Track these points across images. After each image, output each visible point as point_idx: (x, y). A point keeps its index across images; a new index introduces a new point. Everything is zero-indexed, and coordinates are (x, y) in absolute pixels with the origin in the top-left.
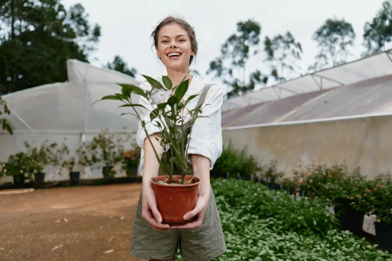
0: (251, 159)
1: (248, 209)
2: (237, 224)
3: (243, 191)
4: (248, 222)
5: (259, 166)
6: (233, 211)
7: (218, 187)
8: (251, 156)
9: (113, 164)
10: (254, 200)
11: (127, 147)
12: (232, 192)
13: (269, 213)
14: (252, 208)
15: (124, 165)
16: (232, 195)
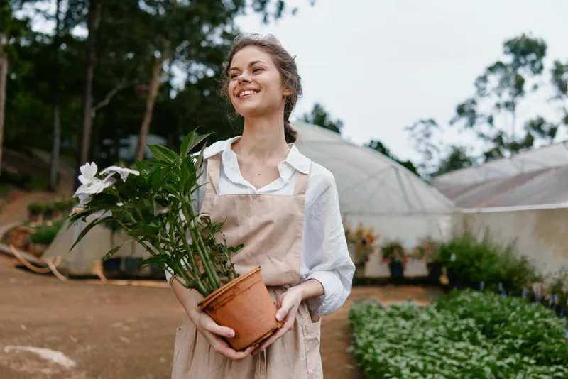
0: (524, 261)
1: (516, 346)
2: (495, 369)
3: (509, 315)
4: (516, 368)
5: (537, 274)
6: (490, 345)
7: (465, 303)
8: (523, 257)
10: (527, 331)
12: (488, 314)
13: (556, 357)
14: (523, 344)
16: (489, 319)
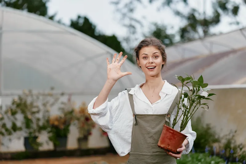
0: (209, 128)
5: (216, 137)
8: (208, 125)
9: (37, 134)
11: (55, 112)
15: (51, 134)
